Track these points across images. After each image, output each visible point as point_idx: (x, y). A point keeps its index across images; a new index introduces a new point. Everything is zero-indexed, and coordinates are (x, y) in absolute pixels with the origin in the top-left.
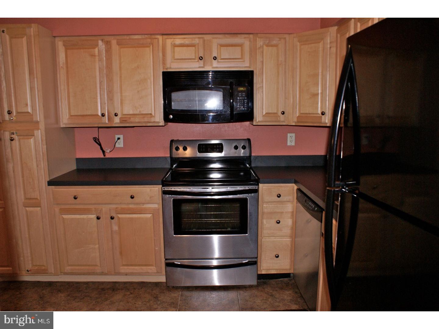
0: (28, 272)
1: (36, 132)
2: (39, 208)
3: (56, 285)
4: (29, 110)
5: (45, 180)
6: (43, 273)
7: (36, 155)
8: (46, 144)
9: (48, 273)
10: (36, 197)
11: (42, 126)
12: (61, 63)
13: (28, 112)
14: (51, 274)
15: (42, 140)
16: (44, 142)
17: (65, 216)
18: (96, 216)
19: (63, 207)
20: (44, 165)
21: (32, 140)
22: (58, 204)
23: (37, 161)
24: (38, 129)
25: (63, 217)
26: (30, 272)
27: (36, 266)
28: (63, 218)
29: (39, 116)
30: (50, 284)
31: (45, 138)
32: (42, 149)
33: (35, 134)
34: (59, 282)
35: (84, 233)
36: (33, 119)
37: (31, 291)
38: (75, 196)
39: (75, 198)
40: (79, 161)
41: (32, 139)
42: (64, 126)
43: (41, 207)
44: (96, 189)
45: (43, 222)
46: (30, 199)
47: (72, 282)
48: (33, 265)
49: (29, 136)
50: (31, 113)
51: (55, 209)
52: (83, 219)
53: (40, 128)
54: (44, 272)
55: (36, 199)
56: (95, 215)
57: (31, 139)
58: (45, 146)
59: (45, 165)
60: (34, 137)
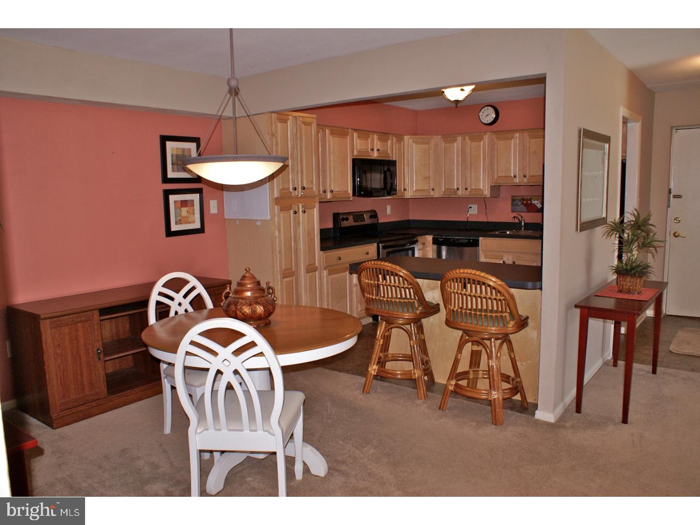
2: (316, 272)
4: (314, 186)
5: (320, 247)
13: (312, 188)
17: (331, 277)
19: (331, 268)
36: (315, 194)
39: (339, 259)
46: (311, 265)
49: (312, 208)
55: (314, 264)
60: (315, 209)
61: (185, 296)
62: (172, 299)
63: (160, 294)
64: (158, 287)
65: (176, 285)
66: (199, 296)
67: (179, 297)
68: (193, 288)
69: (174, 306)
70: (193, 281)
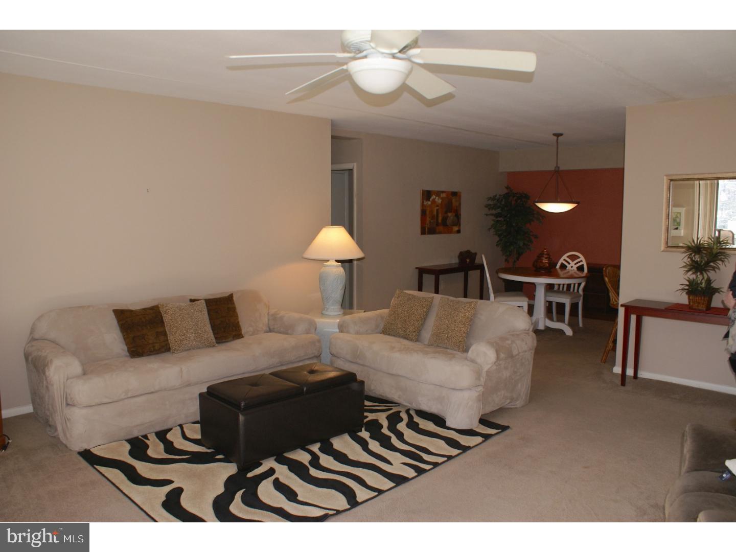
61: (576, 264)
62: (569, 263)
63: (565, 260)
64: (565, 257)
65: (573, 258)
66: (582, 266)
67: (572, 263)
68: (581, 261)
69: (569, 267)
70: (582, 258)
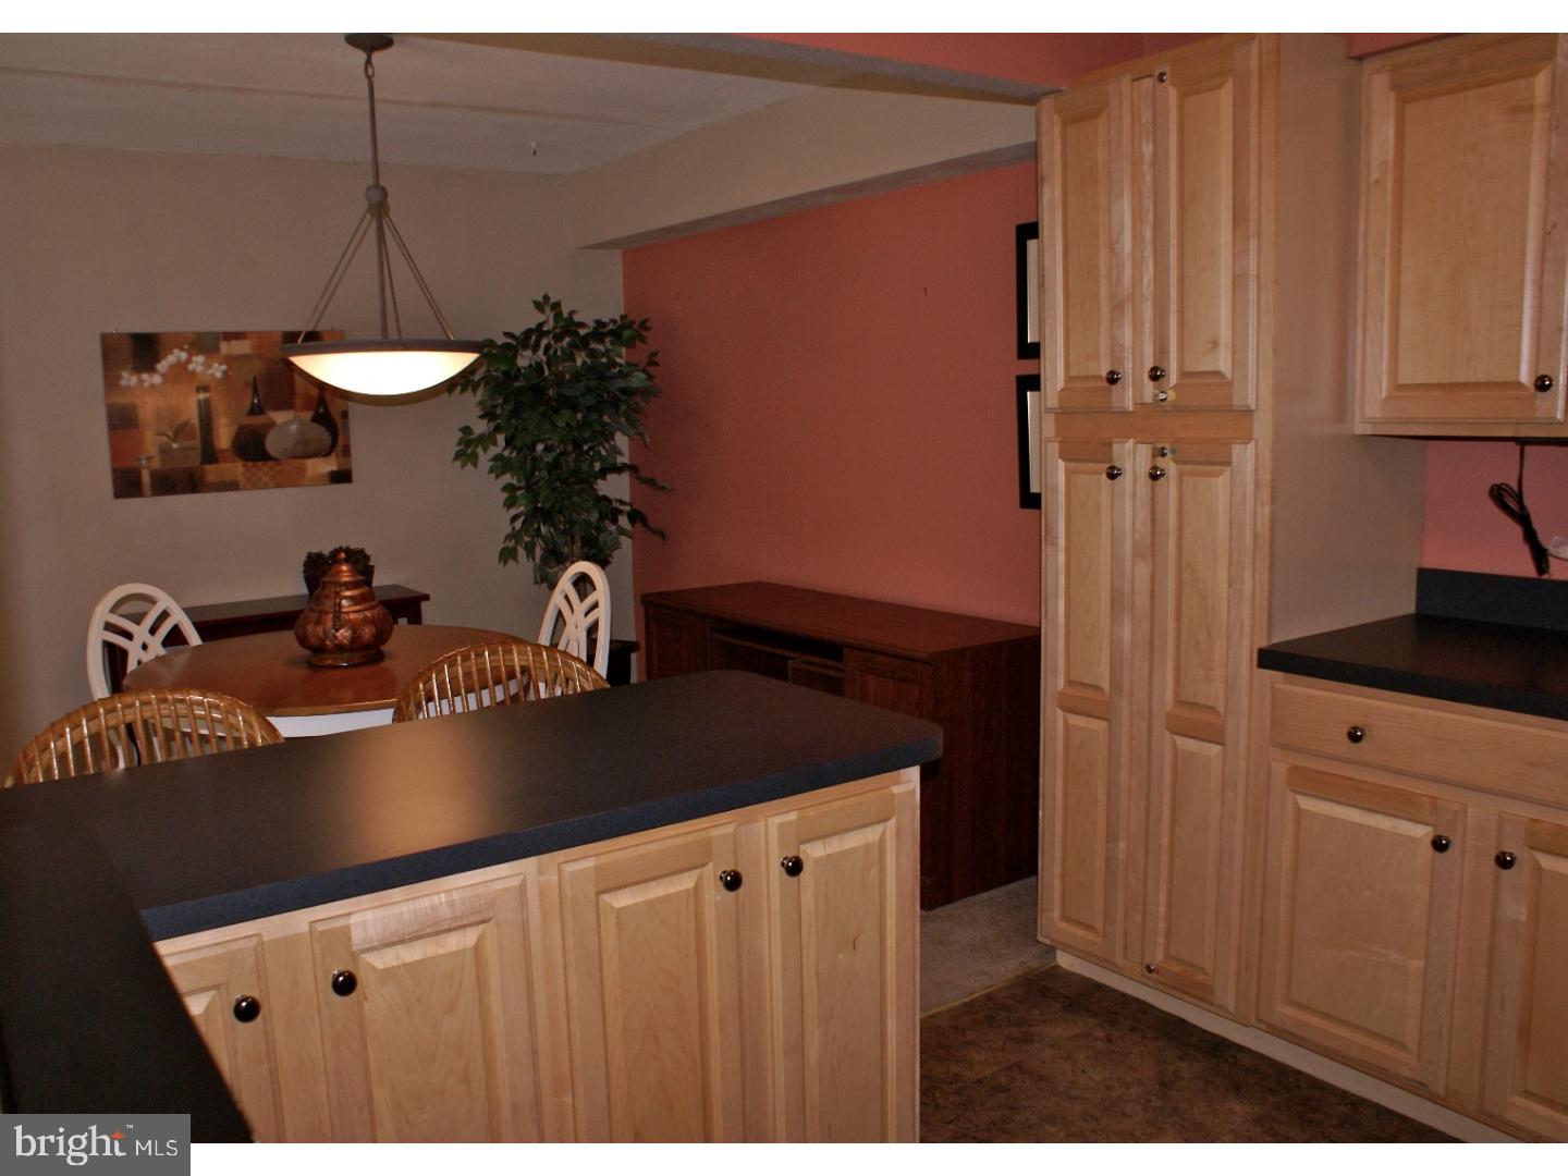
0: (1148, 975)
1: (1236, 449)
2: (1217, 748)
3: (1234, 1057)
4: (1224, 363)
5: (1252, 644)
6: (1196, 997)
7: (1231, 539)
8: (1273, 500)
9: (1210, 1003)
10: (1210, 704)
11: (1263, 427)
12: (1375, 165)
13: (1218, 374)
14: (1222, 1011)
15: (1257, 484)
16: (1266, 493)
17: (1306, 803)
18: (1435, 831)
19: (1304, 762)
20: (1251, 582)
21: (1221, 483)
22: (1285, 747)
23: (1230, 564)
24: (1247, 439)
25: (1296, 804)
26: (1154, 976)
27: (1179, 960)
28: (1298, 811)
29: (1255, 391)
30: (1216, 1047)
31: (1268, 476)
32: (1255, 517)
33: (1235, 459)
34: (1250, 1051)
35: (1368, 893)
36: (1231, 400)
37: (1145, 1046)
38: (1355, 729)
39: (1354, 737)
40: (1429, 580)
41: (1220, 479)
42: (1369, 430)
43: (1223, 744)
44: (1449, 716)
45: (1222, 804)
46: (1193, 705)
47: (1299, 1072)
48: (1168, 956)
49: (1213, 463)
50: (1229, 375)
51: (1274, 764)
52: (1378, 832)
53: (1254, 437)
54: (1201, 994)
55: (1213, 710)
56: (1429, 829)
57: (1218, 475)
58: (1267, 509)
59: (1258, 584)
60: (1229, 469)
